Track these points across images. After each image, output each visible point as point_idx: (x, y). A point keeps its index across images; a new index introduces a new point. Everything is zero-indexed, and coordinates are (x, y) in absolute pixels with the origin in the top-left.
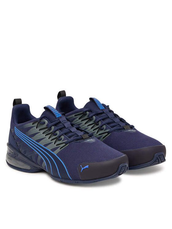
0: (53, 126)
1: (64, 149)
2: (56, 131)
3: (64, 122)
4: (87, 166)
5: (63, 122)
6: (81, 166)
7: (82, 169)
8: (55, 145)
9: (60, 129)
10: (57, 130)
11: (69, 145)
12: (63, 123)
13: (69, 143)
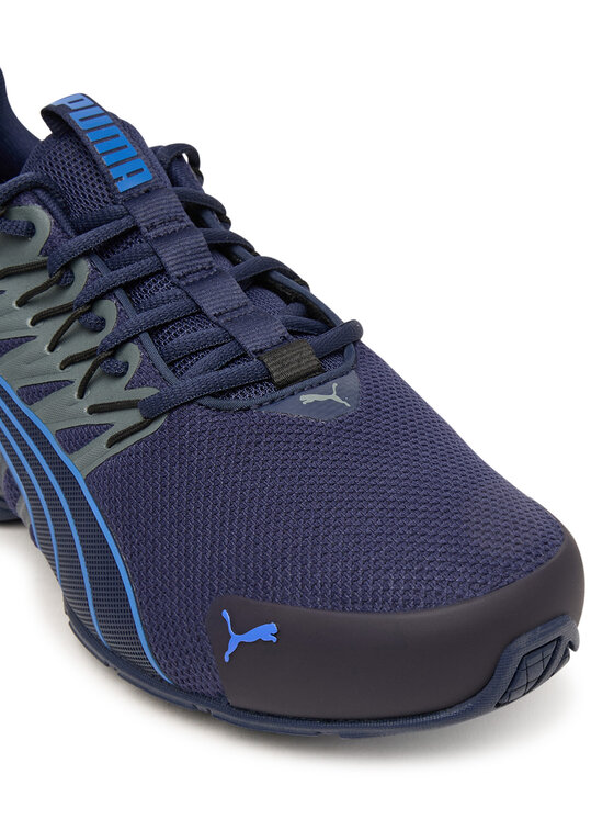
0: (87, 254)
1: (128, 453)
2: (102, 297)
3: (161, 231)
4: (266, 632)
5: (152, 234)
6: (226, 614)
7: (235, 640)
8: (84, 405)
9: (130, 287)
10: (108, 293)
11: (162, 429)
12: (159, 238)
13: (171, 411)
